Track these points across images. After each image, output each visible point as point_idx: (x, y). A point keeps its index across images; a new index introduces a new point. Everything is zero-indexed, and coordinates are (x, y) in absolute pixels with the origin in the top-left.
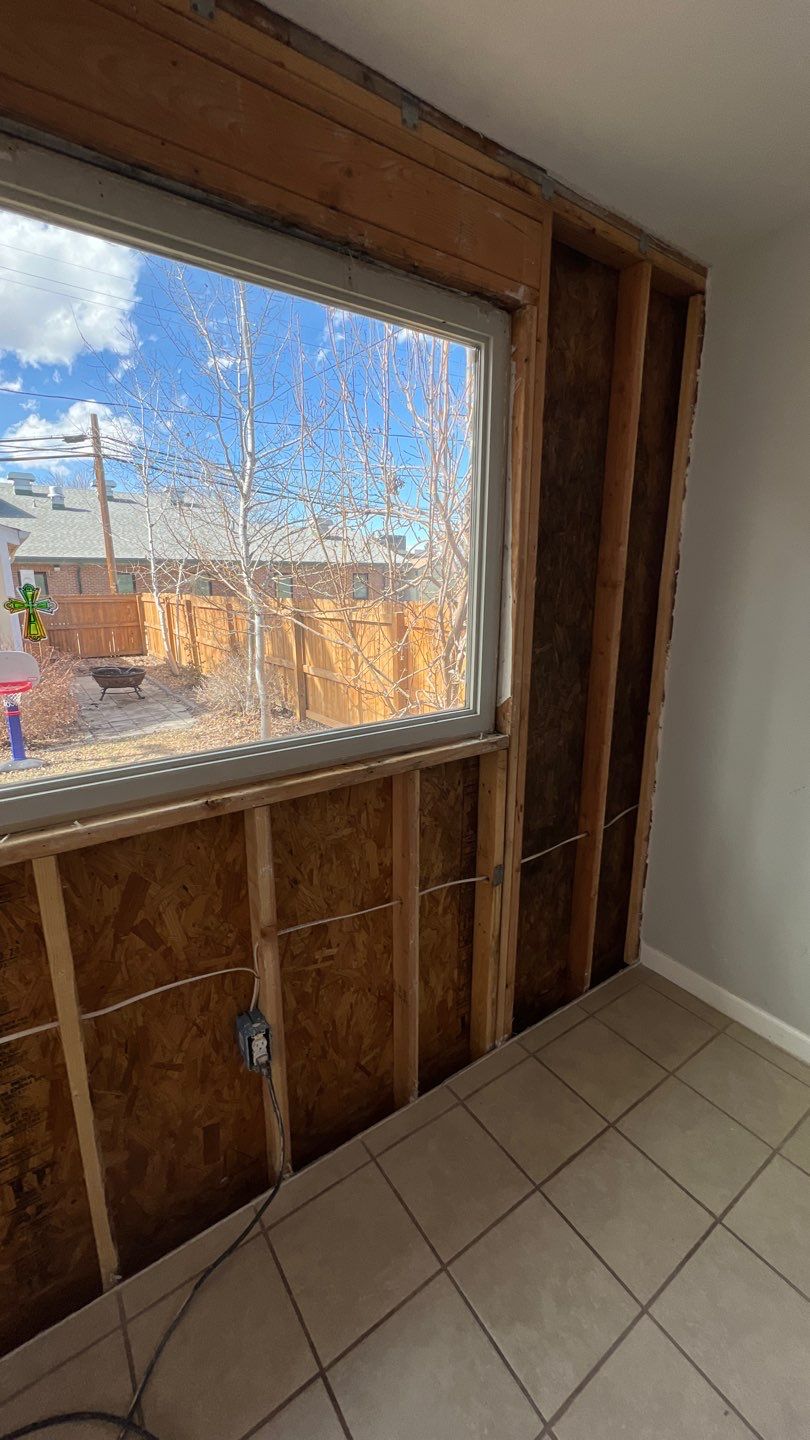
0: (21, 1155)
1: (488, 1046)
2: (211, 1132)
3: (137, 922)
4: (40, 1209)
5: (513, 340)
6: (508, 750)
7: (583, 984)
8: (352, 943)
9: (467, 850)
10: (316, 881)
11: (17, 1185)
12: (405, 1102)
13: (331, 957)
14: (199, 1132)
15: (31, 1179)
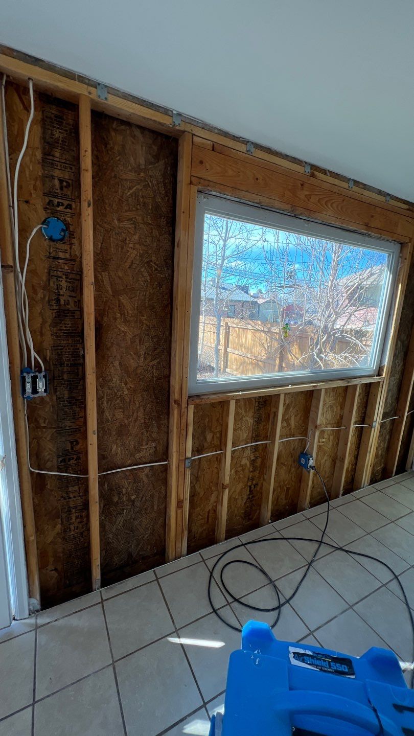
0: (253, 479)
1: (362, 486)
2: (288, 489)
3: (286, 418)
4: (252, 497)
5: (401, 251)
6: (383, 381)
7: (392, 474)
8: (329, 439)
9: (363, 415)
10: (325, 415)
11: (250, 487)
12: (337, 497)
13: (323, 442)
14: (285, 488)
15: (253, 486)
